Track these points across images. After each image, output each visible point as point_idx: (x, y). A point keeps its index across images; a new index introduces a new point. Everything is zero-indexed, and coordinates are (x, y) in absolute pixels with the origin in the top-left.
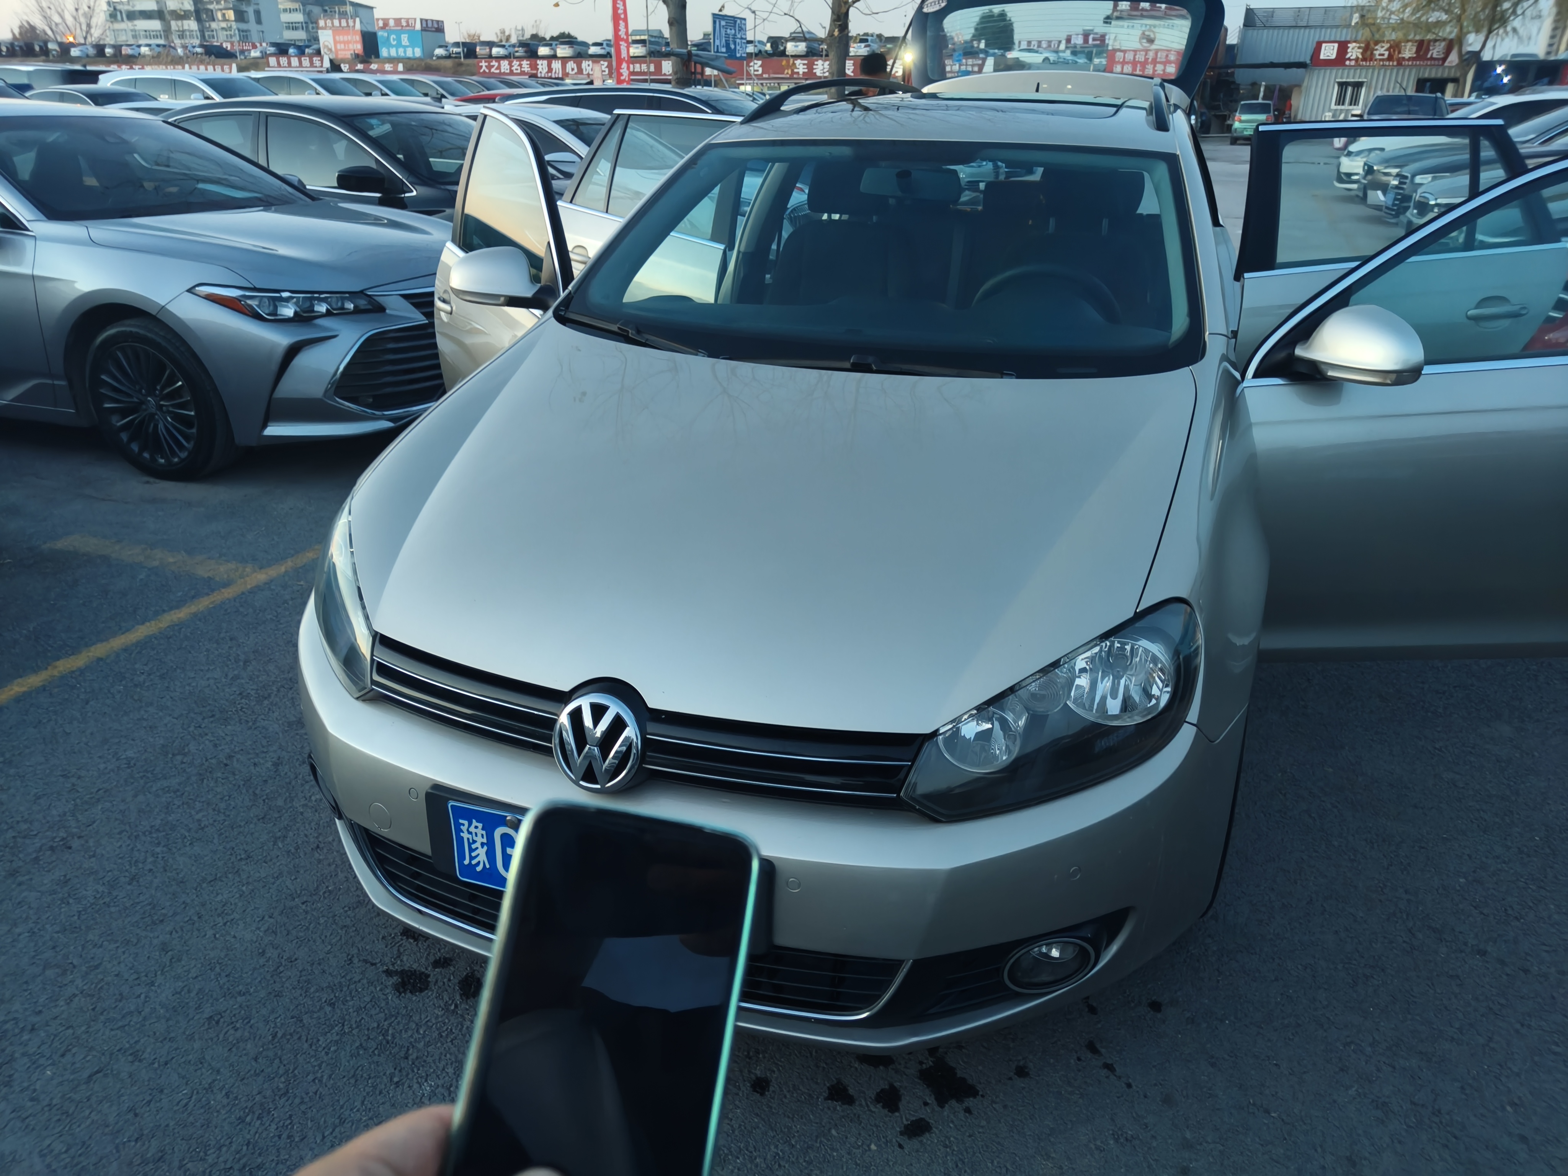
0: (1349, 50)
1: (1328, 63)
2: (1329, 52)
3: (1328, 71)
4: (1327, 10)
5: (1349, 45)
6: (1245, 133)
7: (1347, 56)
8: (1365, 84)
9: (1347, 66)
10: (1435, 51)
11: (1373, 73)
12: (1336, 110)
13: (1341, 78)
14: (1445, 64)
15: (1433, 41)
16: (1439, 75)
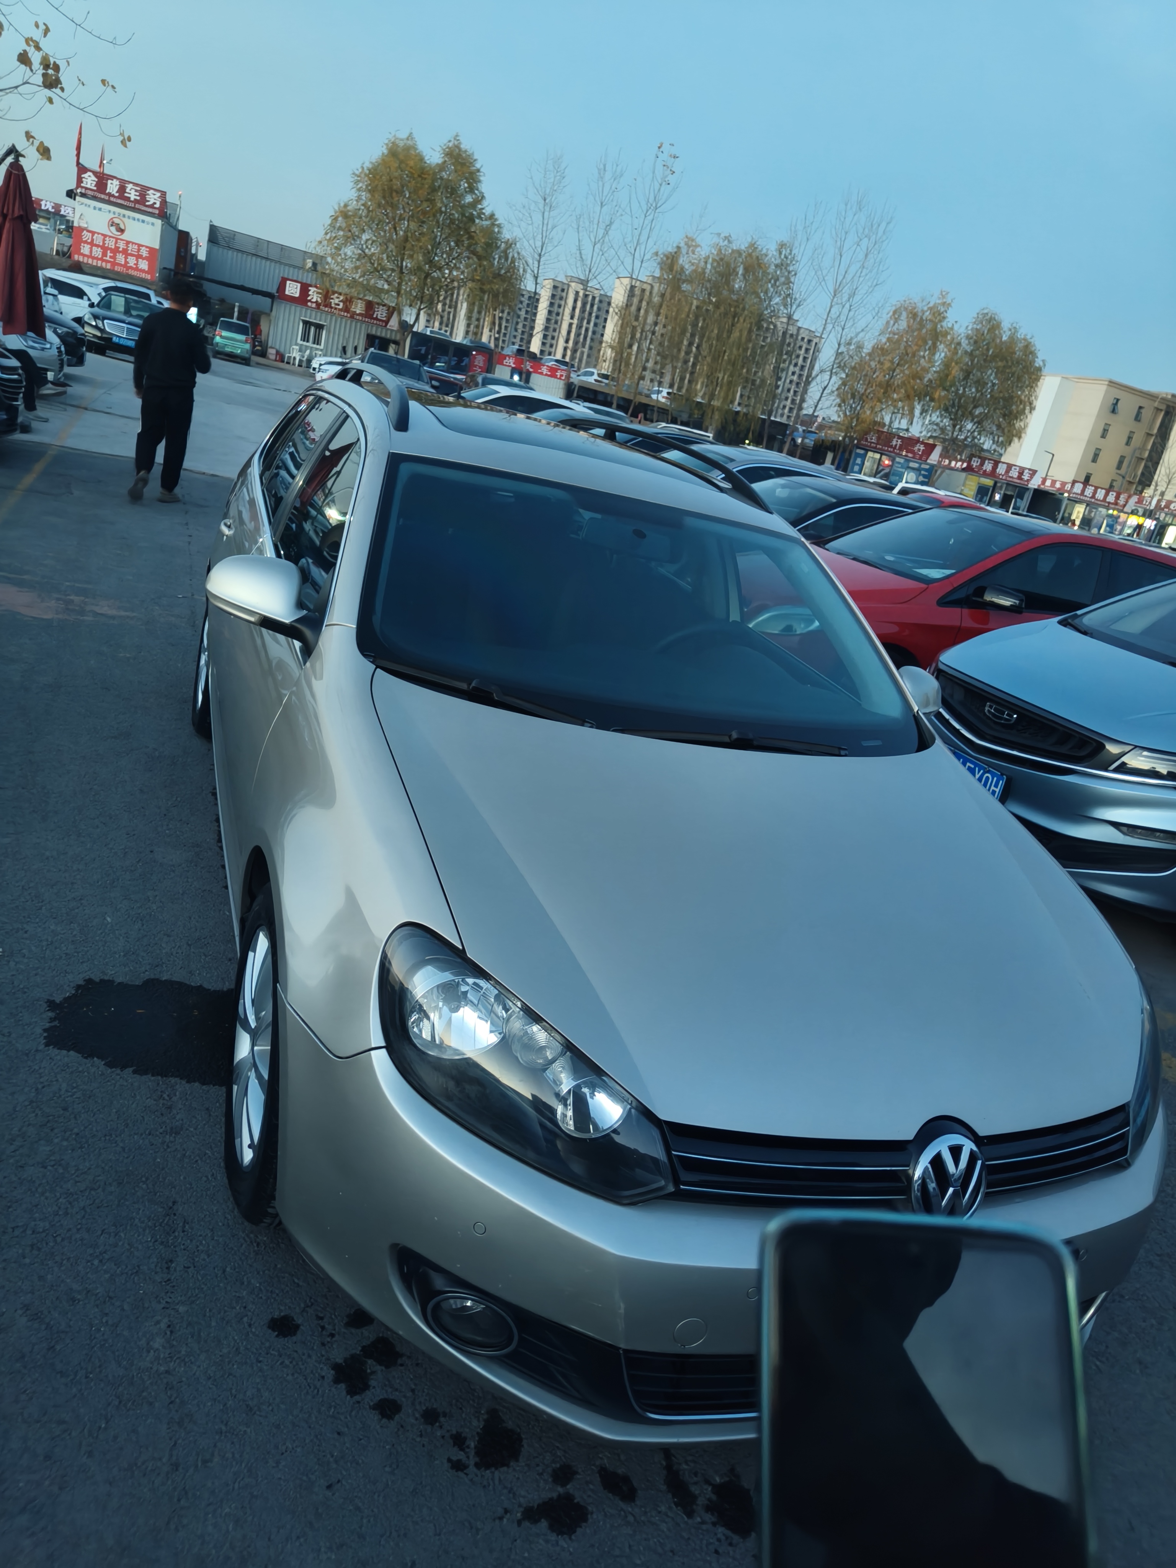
0: (310, 293)
1: (292, 299)
2: (293, 289)
3: (293, 308)
4: (282, 247)
5: (310, 288)
6: (226, 349)
7: (309, 298)
8: (325, 327)
9: (308, 306)
10: (379, 313)
11: (331, 319)
12: (302, 345)
13: (305, 317)
14: (388, 327)
15: (378, 304)
16: (383, 335)
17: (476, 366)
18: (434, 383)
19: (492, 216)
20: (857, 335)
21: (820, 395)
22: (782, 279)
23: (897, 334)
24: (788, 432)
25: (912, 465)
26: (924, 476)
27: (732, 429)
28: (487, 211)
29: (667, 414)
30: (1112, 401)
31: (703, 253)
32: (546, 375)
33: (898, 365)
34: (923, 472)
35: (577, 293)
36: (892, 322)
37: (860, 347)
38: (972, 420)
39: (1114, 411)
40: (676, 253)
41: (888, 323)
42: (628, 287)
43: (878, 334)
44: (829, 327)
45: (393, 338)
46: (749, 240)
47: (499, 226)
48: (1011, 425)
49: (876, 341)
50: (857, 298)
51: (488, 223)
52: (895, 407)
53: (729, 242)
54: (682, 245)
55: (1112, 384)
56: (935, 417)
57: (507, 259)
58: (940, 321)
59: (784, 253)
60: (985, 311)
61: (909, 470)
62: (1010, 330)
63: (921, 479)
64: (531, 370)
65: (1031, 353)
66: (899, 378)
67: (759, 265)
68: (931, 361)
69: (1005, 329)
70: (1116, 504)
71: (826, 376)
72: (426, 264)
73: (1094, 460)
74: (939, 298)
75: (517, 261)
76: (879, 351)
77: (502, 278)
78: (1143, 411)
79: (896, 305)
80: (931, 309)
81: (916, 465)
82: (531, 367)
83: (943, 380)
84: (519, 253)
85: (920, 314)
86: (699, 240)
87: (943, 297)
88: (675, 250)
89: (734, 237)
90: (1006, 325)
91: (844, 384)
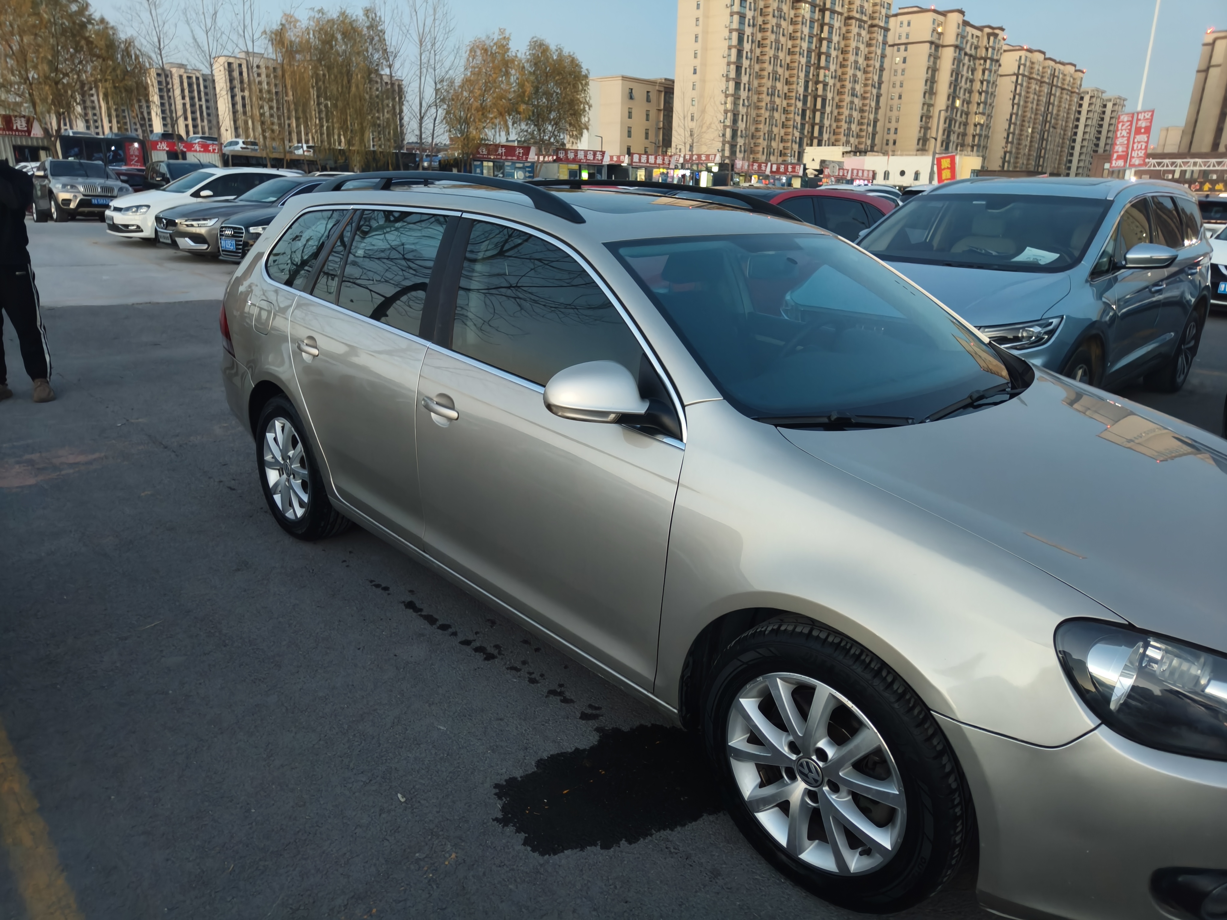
10: (19, 124)
14: (32, 135)
15: (16, 116)
16: (30, 143)
17: (132, 156)
18: (122, 177)
19: (102, 21)
20: (447, 72)
21: (432, 125)
22: (377, 38)
23: (477, 67)
24: (417, 159)
25: (518, 165)
26: (529, 172)
27: (374, 165)
28: (97, 16)
29: (317, 164)
30: (628, 91)
31: (303, 26)
32: (200, 151)
33: (485, 90)
34: (527, 169)
35: (181, 77)
36: (471, 59)
37: (452, 82)
38: (550, 124)
39: (631, 98)
40: (282, 29)
41: (468, 60)
42: (226, 65)
43: (463, 70)
44: (424, 70)
45: (41, 144)
46: (339, 9)
47: (112, 28)
48: (578, 121)
49: (463, 76)
50: (437, 45)
51: (101, 27)
52: (493, 123)
53: (323, 14)
54: (284, 22)
55: (624, 78)
56: (523, 126)
57: (129, 56)
58: (506, 52)
59: (370, 16)
60: (535, 39)
61: (517, 170)
62: (557, 50)
63: (528, 174)
64: (185, 150)
65: (577, 65)
66: (489, 100)
67: (353, 28)
68: (509, 83)
69: (554, 50)
70: (663, 164)
71: (433, 110)
72: (51, 72)
73: (629, 136)
74: (500, 35)
75: (141, 57)
76: (467, 82)
77: (132, 74)
78: (650, 94)
79: (469, 45)
80: (495, 44)
81: (521, 165)
82: (184, 147)
83: (521, 97)
84: (140, 51)
85: (489, 49)
86: (296, 15)
87: (502, 33)
88: (280, 27)
89: (326, 10)
90: (553, 47)
91: (448, 112)
